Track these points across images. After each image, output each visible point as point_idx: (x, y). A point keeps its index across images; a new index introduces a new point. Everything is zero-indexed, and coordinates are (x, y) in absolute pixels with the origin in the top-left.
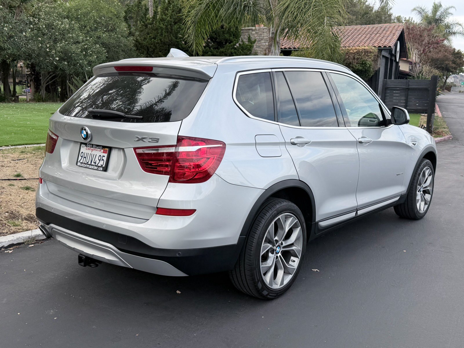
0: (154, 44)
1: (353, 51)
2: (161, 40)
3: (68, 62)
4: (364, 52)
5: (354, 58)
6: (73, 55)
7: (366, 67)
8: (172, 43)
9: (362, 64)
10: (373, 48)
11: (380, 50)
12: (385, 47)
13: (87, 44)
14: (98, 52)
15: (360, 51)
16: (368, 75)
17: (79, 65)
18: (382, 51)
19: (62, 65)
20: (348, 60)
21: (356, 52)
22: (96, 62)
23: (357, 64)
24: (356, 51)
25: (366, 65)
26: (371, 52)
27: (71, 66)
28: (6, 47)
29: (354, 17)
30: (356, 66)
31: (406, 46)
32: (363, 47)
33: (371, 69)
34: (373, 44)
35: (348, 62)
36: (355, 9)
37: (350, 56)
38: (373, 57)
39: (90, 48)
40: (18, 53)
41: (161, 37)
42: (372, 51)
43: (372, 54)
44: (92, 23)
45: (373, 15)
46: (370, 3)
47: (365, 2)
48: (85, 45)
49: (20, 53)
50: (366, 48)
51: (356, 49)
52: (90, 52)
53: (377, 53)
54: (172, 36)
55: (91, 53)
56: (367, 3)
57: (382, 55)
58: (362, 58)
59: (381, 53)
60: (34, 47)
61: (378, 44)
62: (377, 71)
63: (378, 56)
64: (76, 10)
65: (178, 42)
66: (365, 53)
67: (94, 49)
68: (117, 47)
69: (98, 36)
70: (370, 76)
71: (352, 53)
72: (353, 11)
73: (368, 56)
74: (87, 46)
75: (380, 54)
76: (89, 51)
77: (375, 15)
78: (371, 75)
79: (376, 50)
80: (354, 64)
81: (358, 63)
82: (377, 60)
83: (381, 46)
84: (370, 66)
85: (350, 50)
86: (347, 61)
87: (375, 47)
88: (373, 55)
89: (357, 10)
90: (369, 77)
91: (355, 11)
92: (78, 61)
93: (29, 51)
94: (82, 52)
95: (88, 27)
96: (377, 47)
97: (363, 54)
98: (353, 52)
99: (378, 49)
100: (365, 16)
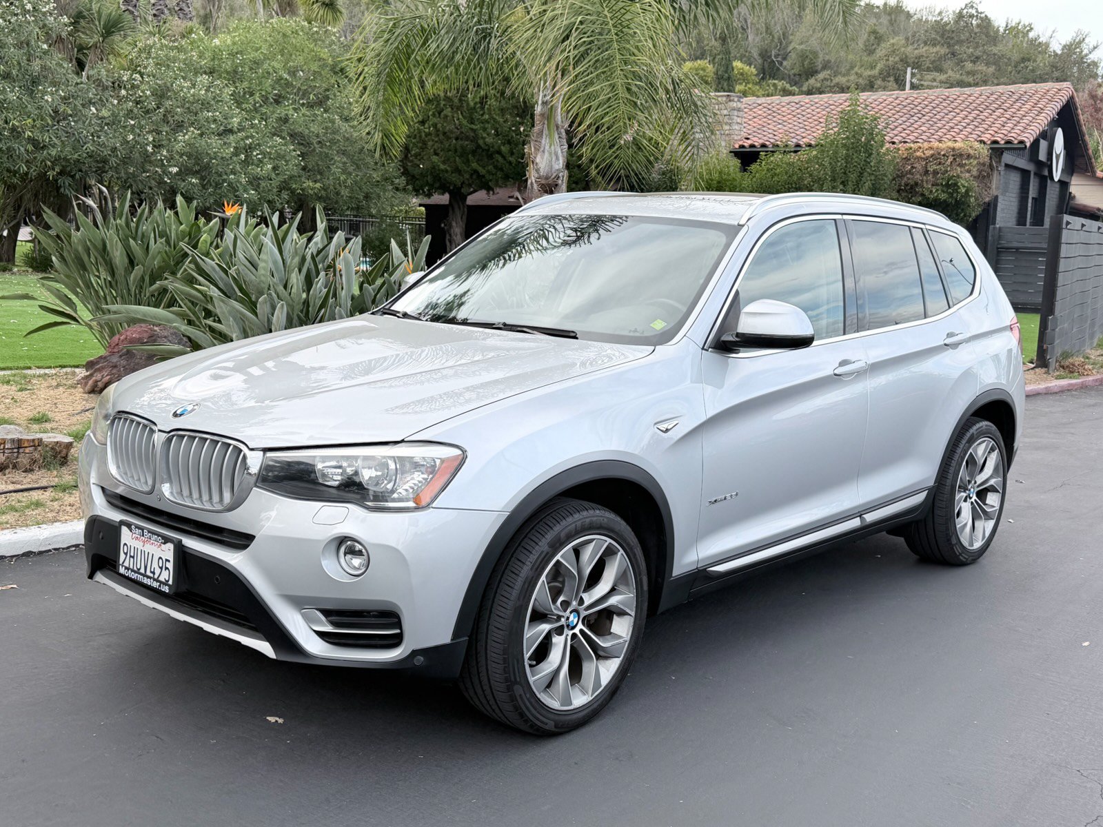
0: (420, 137)
1: (924, 154)
2: (435, 125)
3: (202, 179)
4: (953, 156)
5: (927, 172)
6: (214, 161)
7: (958, 192)
8: (462, 133)
9: (947, 185)
10: (977, 145)
11: (997, 151)
12: (1008, 142)
13: (252, 137)
14: (280, 156)
15: (942, 153)
16: (965, 215)
17: (229, 185)
18: (1002, 154)
19: (185, 186)
20: (911, 176)
21: (932, 155)
22: (271, 180)
23: (933, 185)
24: (931, 152)
25: (957, 190)
26: (969, 157)
27: (208, 189)
28: (47, 140)
29: (992, 69)
30: (931, 191)
31: (1084, 141)
32: (950, 144)
33: (972, 200)
34: (980, 136)
35: (910, 181)
36: (995, 50)
37: (915, 165)
38: (975, 169)
39: (259, 145)
40: (76, 156)
41: (435, 120)
42: (972, 152)
43: (972, 160)
44: (267, 85)
45: (1041, 64)
46: (1041, 36)
47: (1028, 31)
48: (247, 138)
49: (79, 156)
50: (957, 145)
51: (931, 148)
52: (258, 154)
53: (987, 160)
54: (461, 117)
55: (260, 156)
56: (1031, 35)
57: (1003, 164)
58: (947, 171)
59: (1000, 159)
60: (113, 141)
61: (993, 136)
62: (989, 204)
63: (991, 166)
64: (233, 55)
65: (474, 131)
66: (954, 159)
67: (269, 147)
68: (328, 144)
69: (283, 115)
70: (970, 217)
71: (922, 158)
72: (988, 55)
73: (961, 165)
74: (250, 140)
75: (996, 162)
76: (255, 153)
77: (1047, 64)
78: (974, 215)
79: (985, 151)
80: (925, 185)
81: (937, 185)
82: (988, 176)
83: (999, 139)
84: (967, 192)
85: (915, 151)
86: (909, 179)
87: (982, 142)
88: (976, 162)
89: (999, 51)
90: (968, 221)
91: (995, 54)
92: (225, 177)
93: (102, 152)
94: (236, 154)
95: (258, 95)
96: (989, 142)
97: (949, 161)
98: (923, 156)
99: (991, 148)
100: (1022, 65)
